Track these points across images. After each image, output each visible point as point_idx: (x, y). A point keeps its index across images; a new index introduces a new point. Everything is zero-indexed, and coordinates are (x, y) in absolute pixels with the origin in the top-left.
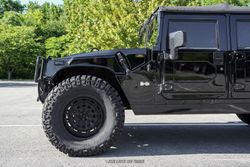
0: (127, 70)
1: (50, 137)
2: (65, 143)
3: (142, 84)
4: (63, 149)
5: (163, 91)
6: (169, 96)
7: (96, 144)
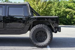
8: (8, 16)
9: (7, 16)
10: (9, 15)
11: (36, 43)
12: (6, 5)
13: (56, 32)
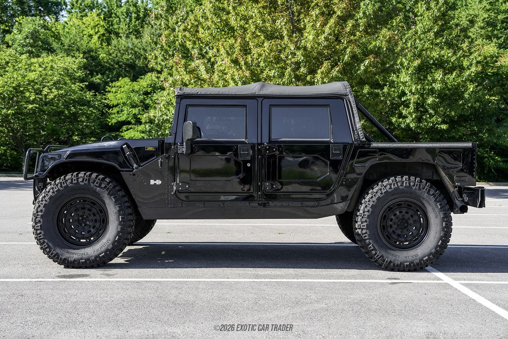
0: (135, 166)
1: (41, 244)
2: (58, 251)
3: (152, 182)
4: (56, 258)
5: (177, 191)
6: (182, 196)
7: (96, 253)
8: (270, 142)
9: (265, 141)
10: (274, 137)
11: (383, 253)
12: (260, 100)
13: (463, 210)
